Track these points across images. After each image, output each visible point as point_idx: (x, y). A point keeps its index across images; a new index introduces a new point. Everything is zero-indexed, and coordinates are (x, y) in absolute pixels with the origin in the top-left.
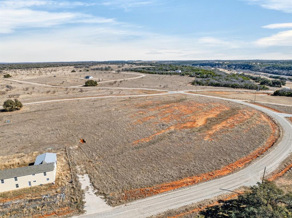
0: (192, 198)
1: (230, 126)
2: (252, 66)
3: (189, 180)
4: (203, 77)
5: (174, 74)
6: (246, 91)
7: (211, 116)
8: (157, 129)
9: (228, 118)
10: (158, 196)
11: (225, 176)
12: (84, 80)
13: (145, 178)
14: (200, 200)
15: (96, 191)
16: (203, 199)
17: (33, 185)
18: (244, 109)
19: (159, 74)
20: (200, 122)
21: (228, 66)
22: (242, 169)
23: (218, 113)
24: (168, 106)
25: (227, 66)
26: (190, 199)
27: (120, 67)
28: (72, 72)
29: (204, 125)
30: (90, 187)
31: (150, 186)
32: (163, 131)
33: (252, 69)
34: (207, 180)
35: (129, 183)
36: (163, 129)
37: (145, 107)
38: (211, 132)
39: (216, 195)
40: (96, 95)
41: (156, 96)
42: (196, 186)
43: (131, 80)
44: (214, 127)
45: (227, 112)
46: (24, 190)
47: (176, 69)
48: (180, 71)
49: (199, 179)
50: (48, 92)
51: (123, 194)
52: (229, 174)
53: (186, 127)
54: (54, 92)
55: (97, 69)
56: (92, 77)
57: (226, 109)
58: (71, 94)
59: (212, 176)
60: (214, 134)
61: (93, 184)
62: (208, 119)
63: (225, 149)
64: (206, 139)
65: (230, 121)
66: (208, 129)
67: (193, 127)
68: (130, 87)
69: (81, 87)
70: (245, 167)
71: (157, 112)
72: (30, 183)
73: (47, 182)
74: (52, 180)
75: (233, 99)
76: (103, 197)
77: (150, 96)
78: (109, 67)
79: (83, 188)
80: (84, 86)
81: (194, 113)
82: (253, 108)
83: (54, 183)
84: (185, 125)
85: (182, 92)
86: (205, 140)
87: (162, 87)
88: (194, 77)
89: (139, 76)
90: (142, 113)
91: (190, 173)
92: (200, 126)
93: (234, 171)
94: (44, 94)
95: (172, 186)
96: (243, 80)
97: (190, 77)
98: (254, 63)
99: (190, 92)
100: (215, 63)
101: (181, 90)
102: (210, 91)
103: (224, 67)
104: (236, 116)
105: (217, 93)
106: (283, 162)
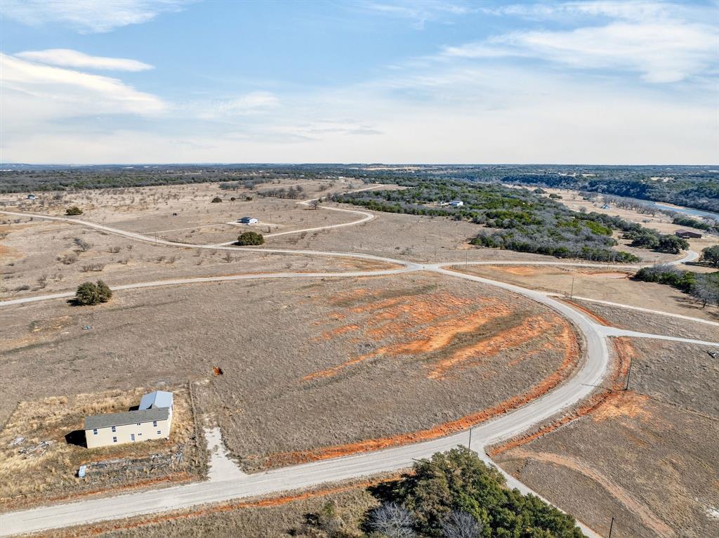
0: (365, 469)
1: (490, 352)
2: (648, 187)
3: (372, 443)
4: (501, 226)
5: (439, 215)
6: (581, 267)
7: (466, 329)
8: (352, 354)
9: (494, 335)
10: (316, 463)
11: (432, 440)
12: (238, 227)
13: (305, 438)
14: (376, 471)
15: (229, 452)
16: (380, 471)
17: (138, 439)
18: (539, 314)
19: (406, 212)
20: (439, 342)
21: (590, 183)
23: (483, 322)
24: (392, 302)
25: (587, 184)
26: (360, 469)
27: (325, 189)
28: (213, 202)
29: (443, 348)
30: (220, 446)
31: (309, 450)
32: (363, 358)
33: (648, 194)
34: (401, 444)
35: (280, 444)
36: (364, 353)
37: (347, 303)
38: (447, 363)
40: (256, 269)
41: (378, 276)
42: (379, 452)
43: (339, 228)
44: (459, 353)
45: (500, 322)
46: (125, 446)
47: (453, 198)
48: (461, 203)
49: (388, 443)
50: (160, 260)
51: (267, 458)
52: (439, 438)
53: (407, 351)
54: (173, 260)
55: (271, 194)
56: (256, 220)
57: (504, 313)
58: (205, 265)
59: (410, 440)
60: (450, 368)
61: (225, 442)
62: (456, 336)
63: (454, 396)
64: (433, 375)
65: (497, 340)
66: (446, 357)
67: (420, 351)
68: (330, 251)
69: (228, 246)
70: (473, 428)
71: (366, 316)
72: (132, 435)
73: (158, 437)
74: (165, 434)
75: (532, 289)
76: (237, 460)
77: (366, 276)
78: (299, 189)
79: (210, 447)
80: (236, 244)
83: (168, 438)
84: (407, 347)
85: (435, 267)
86: (430, 377)
87: (401, 250)
88: (483, 223)
89: (360, 217)
90: (337, 316)
91: (377, 434)
92: (435, 350)
94: (153, 265)
95: (343, 451)
96: (591, 235)
97: (472, 224)
98: (655, 179)
99: (454, 268)
100: (560, 177)
101: (436, 261)
102: (499, 265)
103: (581, 186)
104: (514, 330)
105: (512, 271)
106: (542, 423)
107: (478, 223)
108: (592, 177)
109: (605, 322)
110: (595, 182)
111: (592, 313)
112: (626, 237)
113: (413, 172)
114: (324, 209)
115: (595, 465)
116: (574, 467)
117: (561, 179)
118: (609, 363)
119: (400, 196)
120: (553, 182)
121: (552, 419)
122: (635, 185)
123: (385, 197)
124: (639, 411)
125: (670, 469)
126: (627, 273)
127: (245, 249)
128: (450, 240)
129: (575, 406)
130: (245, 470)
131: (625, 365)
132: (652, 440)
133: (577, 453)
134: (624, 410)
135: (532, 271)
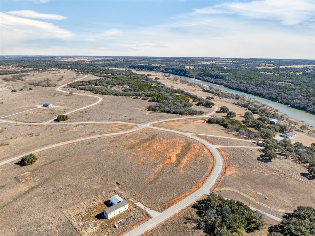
0: (187, 203)
1: (190, 159)
2: (187, 72)
3: (183, 196)
4: (154, 101)
6: (190, 119)
7: (178, 152)
8: (154, 168)
9: (187, 153)
10: (175, 205)
11: (196, 191)
13: (165, 199)
15: (150, 209)
17: (120, 212)
18: (194, 143)
20: (174, 159)
21: (165, 69)
22: (202, 186)
23: (180, 148)
24: (147, 144)
28: (12, 92)
29: (177, 160)
31: (170, 202)
32: (157, 169)
33: (187, 75)
34: (190, 194)
35: (161, 202)
36: (156, 167)
38: (182, 166)
39: (195, 200)
41: (132, 132)
42: (187, 198)
43: (93, 107)
44: (182, 162)
45: (185, 148)
46: (119, 215)
47: (124, 84)
48: (128, 87)
49: (186, 194)
51: (161, 207)
52: (197, 190)
53: (167, 164)
56: (51, 105)
57: (184, 144)
58: (55, 135)
59: (191, 192)
60: (184, 167)
61: (146, 206)
62: (177, 155)
64: (182, 171)
65: (189, 155)
66: (180, 164)
67: (171, 163)
69: (53, 122)
70: (202, 185)
71: (144, 152)
72: (119, 212)
73: (125, 210)
75: (185, 132)
76: (154, 210)
77: (128, 133)
79: (143, 209)
80: (55, 120)
81: (167, 150)
82: (199, 142)
83: (129, 209)
84: (167, 162)
85: (147, 125)
87: (128, 118)
88: (147, 99)
91: (182, 192)
92: (175, 162)
93: (199, 188)
95: (178, 199)
96: (186, 103)
97: (143, 100)
98: (188, 67)
99: (154, 125)
100: (153, 66)
101: (146, 122)
102: (167, 122)
103: (161, 70)
104: (191, 150)
105: (172, 124)
106: (217, 180)
107: (145, 100)
108: (165, 66)
109: (212, 143)
110: (167, 69)
111: (207, 140)
112: (194, 101)
113: (88, 63)
114: (75, 95)
115: (234, 188)
116: (231, 190)
117: (154, 67)
118: (221, 158)
119: (100, 83)
120: (151, 69)
121: (218, 178)
122: (182, 71)
123: (93, 84)
124: (235, 171)
125: (247, 185)
126: (204, 120)
127: (64, 123)
128: (140, 109)
129: (221, 173)
130: (159, 212)
131: (225, 157)
132: (241, 179)
133: (229, 186)
134: (231, 172)
135: (179, 124)
